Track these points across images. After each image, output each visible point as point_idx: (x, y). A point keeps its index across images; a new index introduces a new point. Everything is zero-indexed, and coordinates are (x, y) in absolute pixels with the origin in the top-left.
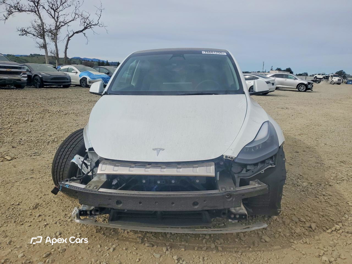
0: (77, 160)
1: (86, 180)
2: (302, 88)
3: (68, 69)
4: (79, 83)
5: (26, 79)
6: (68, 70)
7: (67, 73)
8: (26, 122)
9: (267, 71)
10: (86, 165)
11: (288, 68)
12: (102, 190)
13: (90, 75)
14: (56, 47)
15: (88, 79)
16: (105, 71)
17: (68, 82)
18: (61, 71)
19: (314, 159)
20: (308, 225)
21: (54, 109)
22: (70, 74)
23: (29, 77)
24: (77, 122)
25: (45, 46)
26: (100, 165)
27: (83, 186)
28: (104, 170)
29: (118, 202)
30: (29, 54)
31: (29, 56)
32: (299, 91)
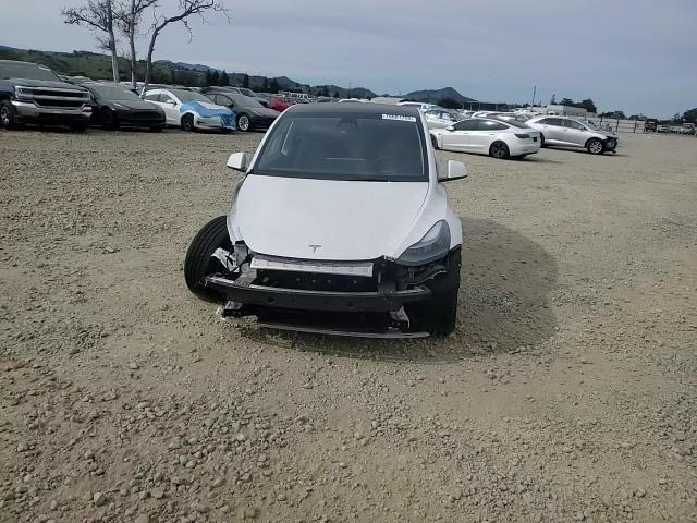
0: (220, 254)
1: (233, 276)
2: (595, 147)
3: (159, 95)
4: (179, 123)
5: (90, 114)
6: (159, 98)
7: (159, 103)
8: (112, 196)
9: (543, 105)
10: (231, 261)
11: (586, 99)
12: (253, 286)
13: (199, 109)
14: (133, 47)
15: (197, 116)
16: (225, 100)
17: (161, 122)
18: (147, 98)
19: (545, 274)
20: (488, 344)
21: (148, 174)
22: (165, 106)
23: (95, 110)
24: (191, 199)
25: (112, 46)
26: (253, 259)
27: (232, 282)
28: (257, 264)
29: (271, 300)
30: (71, 52)
31: (70, 56)
32: (589, 152)
